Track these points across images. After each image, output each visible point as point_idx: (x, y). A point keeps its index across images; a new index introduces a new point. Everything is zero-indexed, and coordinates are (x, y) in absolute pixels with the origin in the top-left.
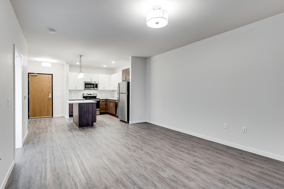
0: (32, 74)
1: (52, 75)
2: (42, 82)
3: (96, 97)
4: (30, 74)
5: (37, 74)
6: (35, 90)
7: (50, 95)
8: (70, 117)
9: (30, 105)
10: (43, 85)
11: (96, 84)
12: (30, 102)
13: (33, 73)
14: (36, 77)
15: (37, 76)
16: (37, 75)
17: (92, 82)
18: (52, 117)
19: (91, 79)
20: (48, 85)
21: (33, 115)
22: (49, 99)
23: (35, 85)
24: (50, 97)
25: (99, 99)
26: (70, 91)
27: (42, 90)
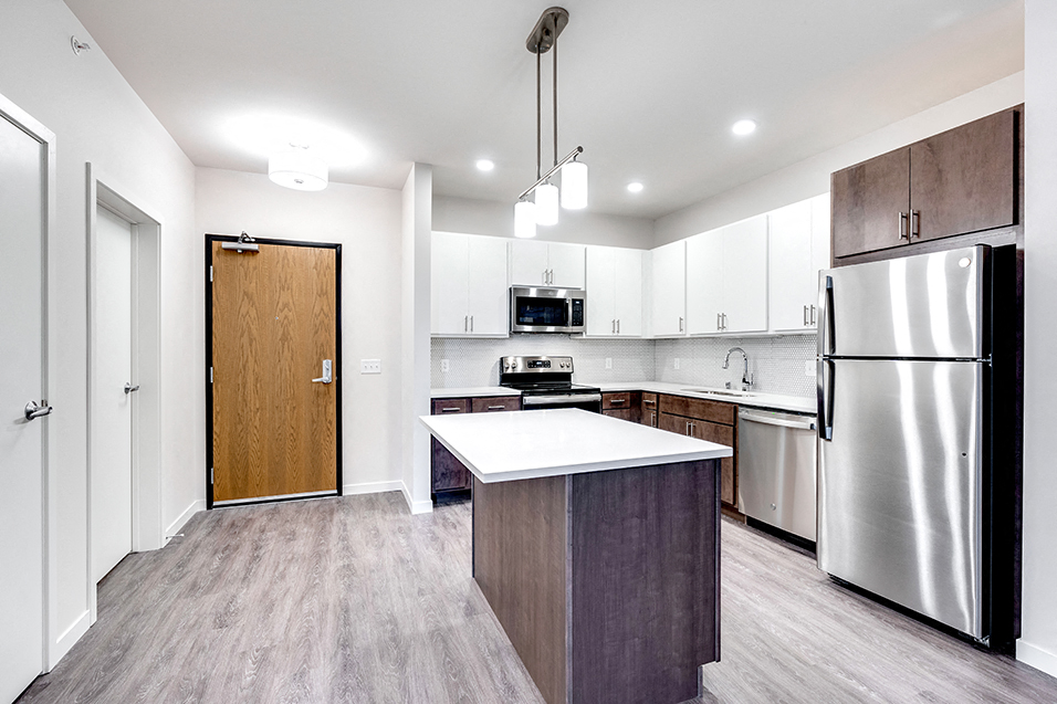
0: (226, 245)
1: (338, 247)
2: (283, 288)
3: (567, 376)
4: (215, 244)
5: (258, 241)
6: (245, 340)
7: (327, 365)
8: (435, 504)
9: (215, 428)
10: (286, 305)
11: (574, 301)
12: (216, 408)
13: (235, 239)
14: (251, 261)
15: (254, 252)
16: (255, 247)
17: (554, 290)
18: (340, 493)
19: (548, 274)
20: (317, 310)
21: (234, 488)
22: (322, 388)
23: (243, 311)
24: (327, 375)
25: (597, 391)
26: (437, 341)
27: (285, 338)
